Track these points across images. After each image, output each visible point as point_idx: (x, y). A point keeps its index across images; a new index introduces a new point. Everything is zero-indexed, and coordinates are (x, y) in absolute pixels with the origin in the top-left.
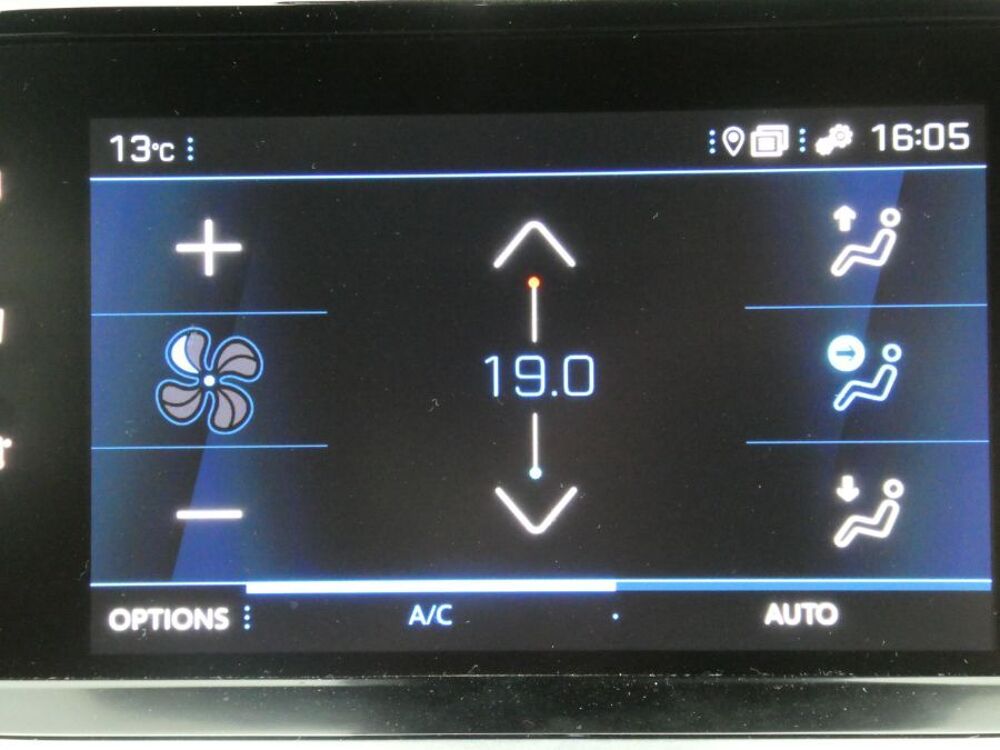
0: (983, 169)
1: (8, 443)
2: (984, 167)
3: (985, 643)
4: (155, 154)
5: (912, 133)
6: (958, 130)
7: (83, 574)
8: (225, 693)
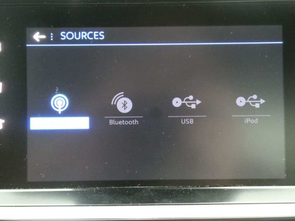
0: (281, 43)
1: (3, 121)
2: (282, 43)
3: (283, 176)
7: (25, 159)
8: (68, 193)
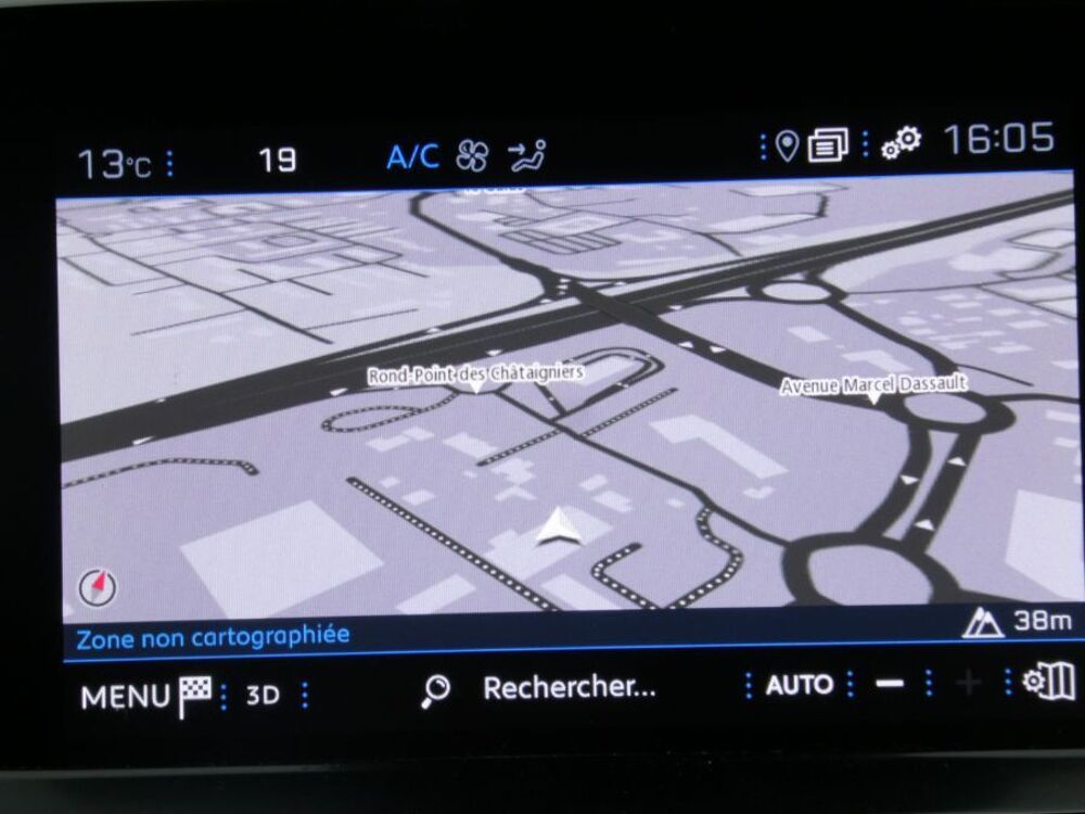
4: (129, 170)
5: (989, 134)
6: (1041, 130)
